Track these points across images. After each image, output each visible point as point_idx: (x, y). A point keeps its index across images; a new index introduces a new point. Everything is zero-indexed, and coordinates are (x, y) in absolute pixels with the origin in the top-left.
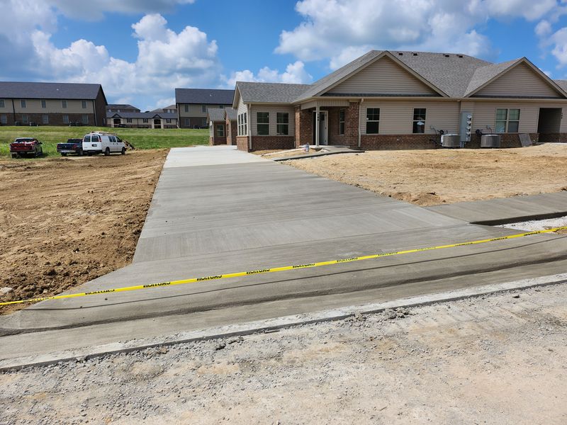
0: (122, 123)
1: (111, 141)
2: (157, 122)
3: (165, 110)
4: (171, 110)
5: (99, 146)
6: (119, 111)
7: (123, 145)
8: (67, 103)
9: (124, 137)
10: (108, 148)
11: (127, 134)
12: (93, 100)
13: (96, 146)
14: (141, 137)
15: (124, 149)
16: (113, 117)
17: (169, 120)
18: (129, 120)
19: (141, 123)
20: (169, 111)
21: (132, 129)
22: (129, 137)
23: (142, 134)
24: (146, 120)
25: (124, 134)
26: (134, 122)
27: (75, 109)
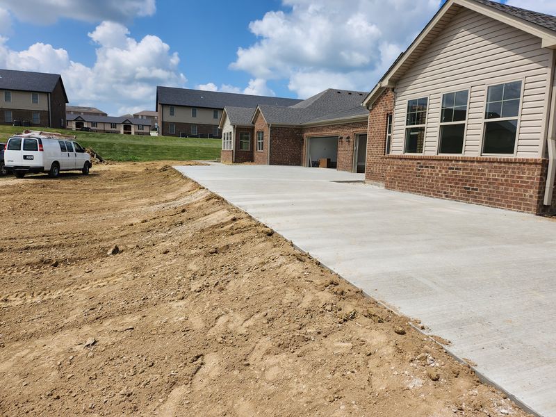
0: (85, 126)
1: (63, 149)
2: (127, 128)
3: (136, 116)
4: (142, 116)
5: (37, 159)
6: (82, 114)
7: (86, 156)
8: (12, 95)
9: (87, 144)
10: (56, 164)
11: (93, 140)
12: (47, 93)
13: (31, 158)
14: (112, 144)
15: (88, 165)
16: (75, 120)
17: (141, 126)
18: (95, 124)
19: (108, 128)
20: (140, 117)
21: (98, 134)
22: (95, 143)
23: (113, 141)
24: (114, 125)
25: (88, 140)
26: (100, 127)
27: (22, 103)
